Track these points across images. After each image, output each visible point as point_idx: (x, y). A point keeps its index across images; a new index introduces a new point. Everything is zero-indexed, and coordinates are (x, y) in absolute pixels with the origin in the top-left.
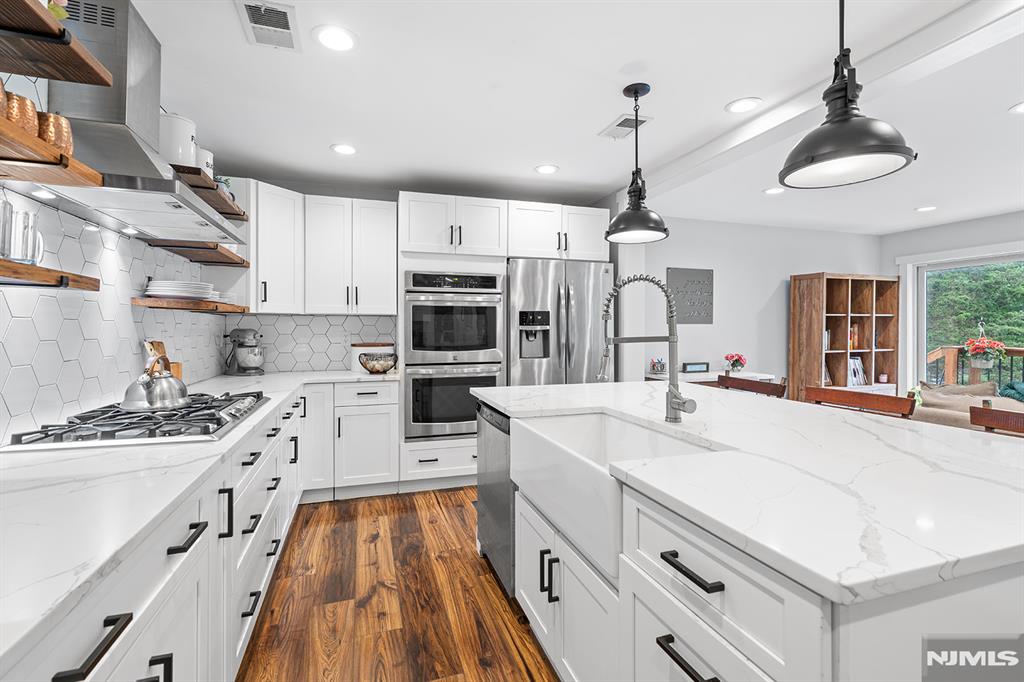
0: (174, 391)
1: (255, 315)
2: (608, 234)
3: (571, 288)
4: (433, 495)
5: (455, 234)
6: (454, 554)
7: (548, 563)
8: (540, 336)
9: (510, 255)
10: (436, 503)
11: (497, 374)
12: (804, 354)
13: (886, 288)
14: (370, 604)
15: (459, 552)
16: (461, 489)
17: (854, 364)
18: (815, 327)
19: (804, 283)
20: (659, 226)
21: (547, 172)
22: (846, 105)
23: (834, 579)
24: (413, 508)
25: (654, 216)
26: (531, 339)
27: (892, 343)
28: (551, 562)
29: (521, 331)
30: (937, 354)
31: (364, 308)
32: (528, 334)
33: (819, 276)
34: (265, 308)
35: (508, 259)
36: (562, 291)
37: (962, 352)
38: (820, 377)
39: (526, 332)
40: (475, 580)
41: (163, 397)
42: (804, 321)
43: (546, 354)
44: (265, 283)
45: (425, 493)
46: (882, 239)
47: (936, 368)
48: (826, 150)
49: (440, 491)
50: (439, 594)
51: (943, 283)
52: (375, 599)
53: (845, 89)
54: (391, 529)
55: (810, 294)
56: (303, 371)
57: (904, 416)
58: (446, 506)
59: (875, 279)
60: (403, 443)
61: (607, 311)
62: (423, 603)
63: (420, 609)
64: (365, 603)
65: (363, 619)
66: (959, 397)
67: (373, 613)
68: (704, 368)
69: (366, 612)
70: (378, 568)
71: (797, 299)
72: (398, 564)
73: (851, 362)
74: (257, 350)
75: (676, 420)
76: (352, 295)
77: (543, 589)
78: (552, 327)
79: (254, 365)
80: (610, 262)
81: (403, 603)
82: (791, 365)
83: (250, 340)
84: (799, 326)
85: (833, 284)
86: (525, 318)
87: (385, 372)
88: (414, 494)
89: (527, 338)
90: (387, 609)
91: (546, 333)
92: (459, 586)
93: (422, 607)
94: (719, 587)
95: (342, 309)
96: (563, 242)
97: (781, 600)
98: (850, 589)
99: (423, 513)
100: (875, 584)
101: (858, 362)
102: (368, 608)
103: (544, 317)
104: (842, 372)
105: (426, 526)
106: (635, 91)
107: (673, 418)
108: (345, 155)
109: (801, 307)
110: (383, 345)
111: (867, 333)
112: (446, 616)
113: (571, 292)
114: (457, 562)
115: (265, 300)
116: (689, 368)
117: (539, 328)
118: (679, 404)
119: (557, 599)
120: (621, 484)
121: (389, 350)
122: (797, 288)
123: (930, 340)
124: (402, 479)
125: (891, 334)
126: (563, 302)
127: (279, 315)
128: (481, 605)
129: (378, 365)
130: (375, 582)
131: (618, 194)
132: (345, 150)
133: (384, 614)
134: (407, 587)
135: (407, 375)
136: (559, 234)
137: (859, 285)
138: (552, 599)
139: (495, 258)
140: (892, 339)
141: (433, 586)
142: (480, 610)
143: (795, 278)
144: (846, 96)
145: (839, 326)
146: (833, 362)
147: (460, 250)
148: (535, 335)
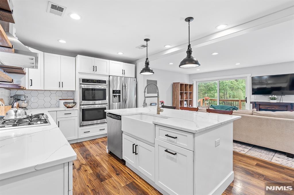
0: (23, 113)
1: (28, 90)
2: (141, 72)
3: (126, 84)
4: (88, 142)
5: (95, 68)
6: (100, 154)
7: (135, 147)
8: (118, 97)
9: (110, 75)
10: (90, 143)
11: (106, 107)
12: (176, 101)
13: (191, 86)
14: (81, 169)
15: (102, 153)
16: (96, 139)
17: (185, 103)
18: (178, 94)
19: (176, 84)
20: (152, 71)
21: (120, 54)
22: (190, 55)
23: (194, 130)
24: (84, 146)
25: (151, 69)
26: (115, 97)
27: (192, 98)
28: (136, 146)
29: (113, 95)
30: (199, 100)
31: (65, 88)
32: (115, 96)
33: (179, 83)
34: (31, 88)
35: (109, 76)
36: (124, 85)
37: (203, 100)
38: (179, 106)
39: (114, 95)
40: (109, 159)
41: (19, 115)
42: (176, 93)
43: (119, 101)
44: (32, 80)
45: (85, 141)
46: (190, 75)
47: (199, 103)
48: (187, 62)
49: (90, 140)
50: (100, 163)
51: (200, 85)
52: (82, 168)
53: (190, 52)
54: (79, 151)
55: (177, 87)
56: (42, 108)
57: (197, 111)
58: (94, 144)
59: (189, 84)
60: (79, 128)
61: (145, 91)
62: (96, 166)
63: (96, 167)
64: (80, 169)
65: (81, 173)
66: (204, 108)
67: (83, 171)
68: (155, 104)
69: (81, 171)
70: (79, 161)
71: (174, 88)
72: (85, 159)
73: (184, 102)
74: (25, 102)
75: (159, 114)
76: (61, 84)
77: (133, 153)
78: (121, 94)
79: (24, 106)
80: (135, 78)
81: (91, 167)
82: (173, 103)
83: (23, 98)
84: (175, 94)
85: (181, 85)
86: (114, 92)
87: (72, 107)
88: (82, 142)
89: (114, 97)
90: (87, 169)
91: (119, 96)
92: (105, 161)
93: (97, 167)
94: (176, 138)
95: (58, 89)
96: (124, 72)
97: (187, 136)
98: (196, 131)
99: (88, 146)
100: (199, 130)
101: (186, 102)
102: (81, 170)
103: (119, 92)
104: (183, 104)
105: (89, 149)
106: (147, 40)
107: (158, 113)
108: (63, 43)
109: (175, 90)
110: (71, 99)
111: (187, 96)
112: (104, 167)
113: (126, 85)
114: (102, 156)
115: (32, 85)
116: (152, 104)
117: (118, 94)
118: (160, 110)
119: (137, 154)
120: (155, 125)
121: (72, 101)
122: (174, 85)
123: (198, 97)
124: (79, 138)
125: (192, 96)
126: (124, 88)
127: (32, 90)
128: (112, 163)
129: (70, 105)
130: (80, 164)
131: (137, 61)
132: (62, 41)
133: (86, 170)
134: (90, 164)
135: (80, 108)
136: (123, 70)
137: (186, 85)
138: (136, 154)
139: (106, 75)
140: (192, 97)
141: (98, 162)
142: (112, 164)
143: (174, 83)
144: (190, 53)
145: (182, 94)
146: (181, 102)
147: (96, 73)
148: (116, 96)
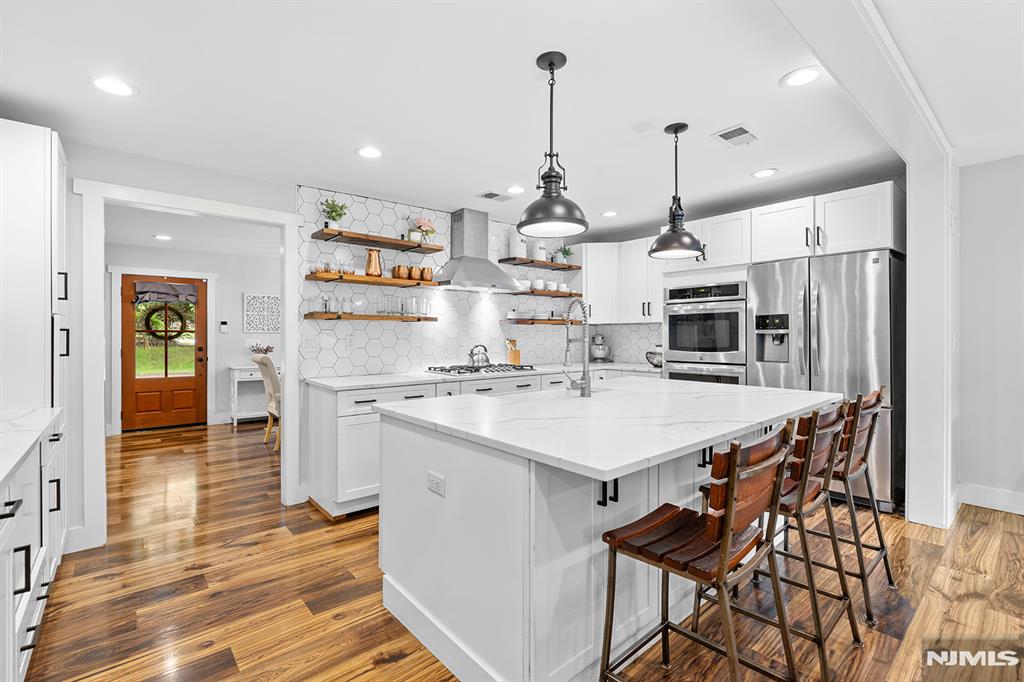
9: (754, 261)
11: (740, 375)
21: (764, 177)
29: (757, 335)
76: (646, 309)
78: (792, 331)
86: (763, 322)
95: (641, 319)
103: (783, 321)
135: (666, 370)
139: (738, 267)
147: (706, 265)
